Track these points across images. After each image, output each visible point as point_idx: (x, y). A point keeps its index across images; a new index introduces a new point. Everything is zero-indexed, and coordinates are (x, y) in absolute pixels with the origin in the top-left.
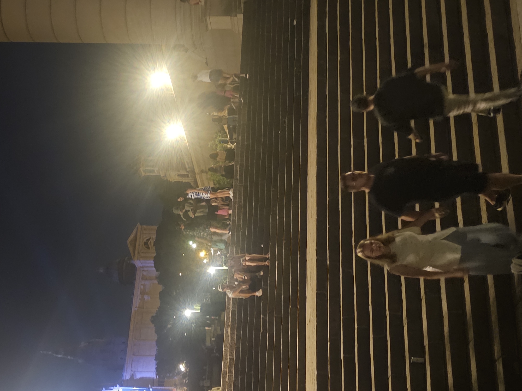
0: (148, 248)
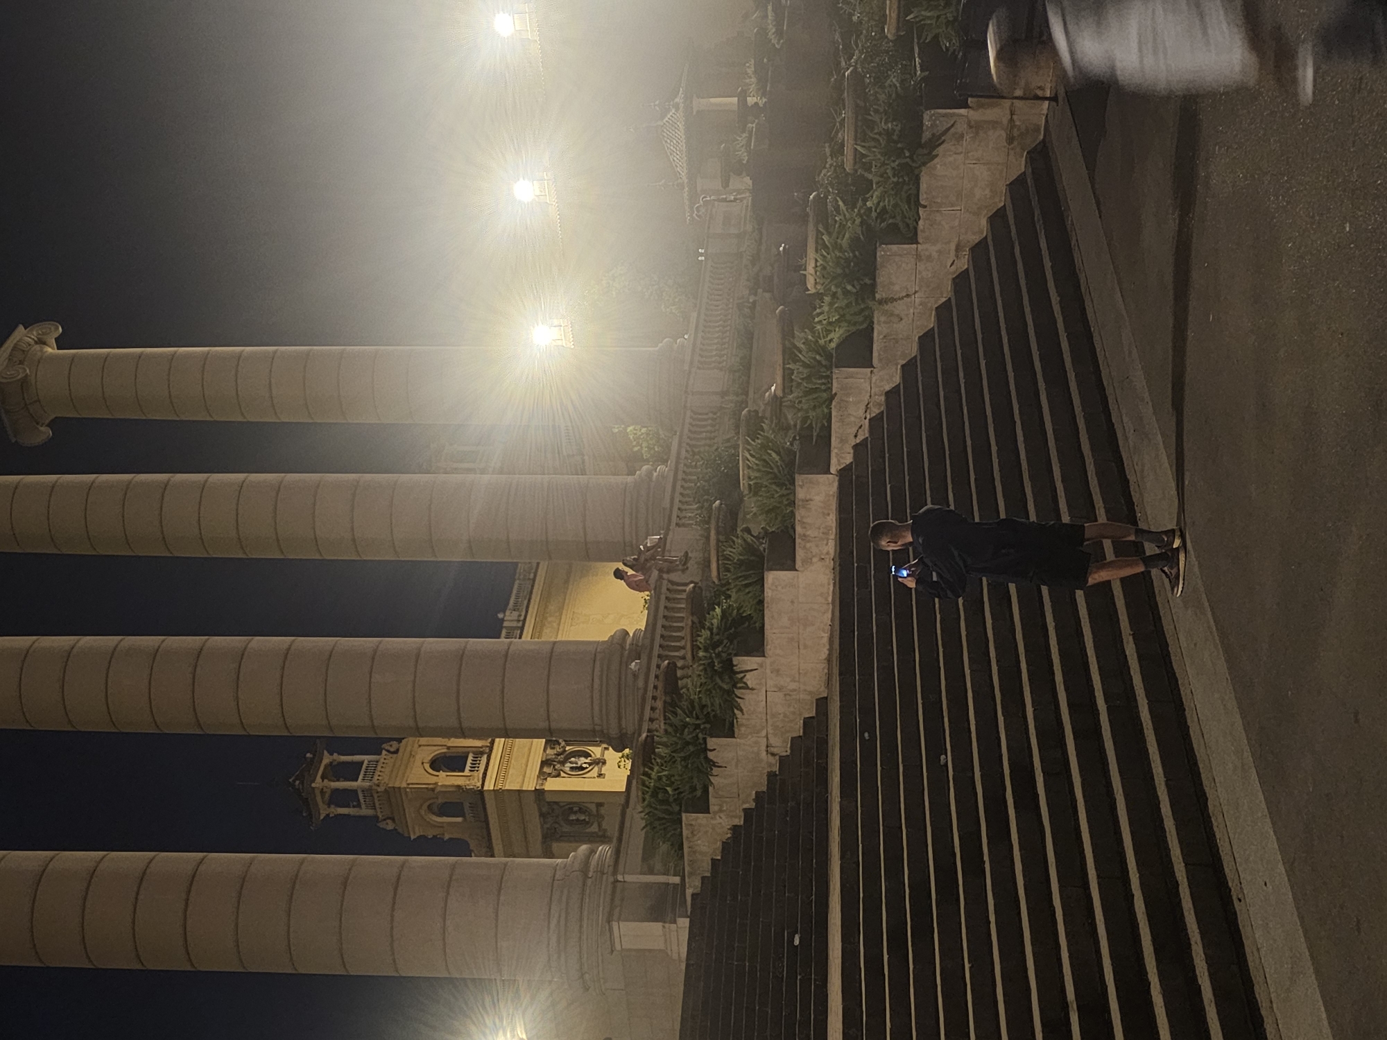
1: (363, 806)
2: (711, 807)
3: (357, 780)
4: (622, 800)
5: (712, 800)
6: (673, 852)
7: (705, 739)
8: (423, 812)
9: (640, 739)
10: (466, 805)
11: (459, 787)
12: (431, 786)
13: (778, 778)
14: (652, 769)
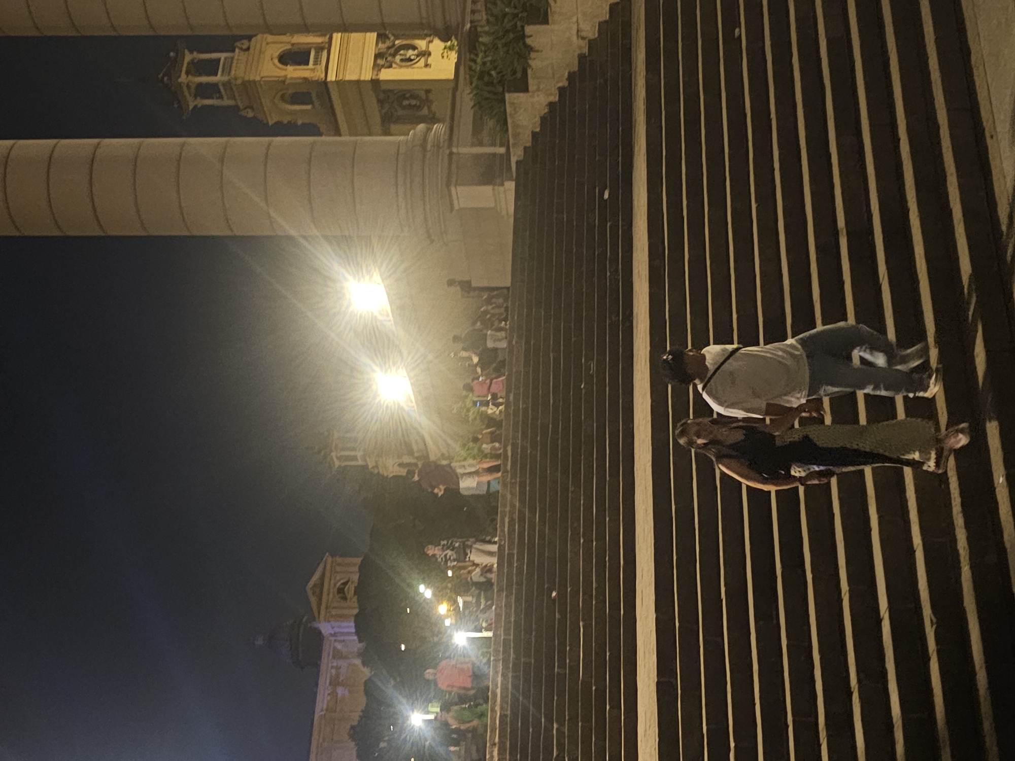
0: (345, 598)
1: (225, 98)
2: (530, 88)
3: (216, 75)
4: (452, 85)
5: (530, 81)
6: (498, 128)
7: (523, 27)
8: (276, 101)
9: (465, 29)
10: (314, 95)
11: (305, 79)
12: (280, 79)
13: (588, 58)
14: (477, 55)
